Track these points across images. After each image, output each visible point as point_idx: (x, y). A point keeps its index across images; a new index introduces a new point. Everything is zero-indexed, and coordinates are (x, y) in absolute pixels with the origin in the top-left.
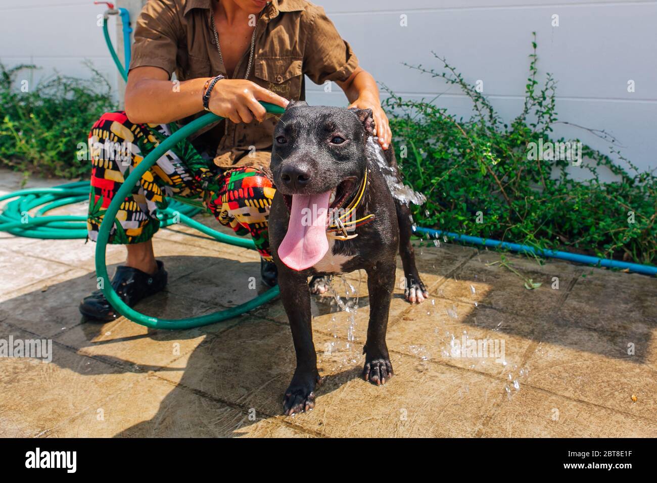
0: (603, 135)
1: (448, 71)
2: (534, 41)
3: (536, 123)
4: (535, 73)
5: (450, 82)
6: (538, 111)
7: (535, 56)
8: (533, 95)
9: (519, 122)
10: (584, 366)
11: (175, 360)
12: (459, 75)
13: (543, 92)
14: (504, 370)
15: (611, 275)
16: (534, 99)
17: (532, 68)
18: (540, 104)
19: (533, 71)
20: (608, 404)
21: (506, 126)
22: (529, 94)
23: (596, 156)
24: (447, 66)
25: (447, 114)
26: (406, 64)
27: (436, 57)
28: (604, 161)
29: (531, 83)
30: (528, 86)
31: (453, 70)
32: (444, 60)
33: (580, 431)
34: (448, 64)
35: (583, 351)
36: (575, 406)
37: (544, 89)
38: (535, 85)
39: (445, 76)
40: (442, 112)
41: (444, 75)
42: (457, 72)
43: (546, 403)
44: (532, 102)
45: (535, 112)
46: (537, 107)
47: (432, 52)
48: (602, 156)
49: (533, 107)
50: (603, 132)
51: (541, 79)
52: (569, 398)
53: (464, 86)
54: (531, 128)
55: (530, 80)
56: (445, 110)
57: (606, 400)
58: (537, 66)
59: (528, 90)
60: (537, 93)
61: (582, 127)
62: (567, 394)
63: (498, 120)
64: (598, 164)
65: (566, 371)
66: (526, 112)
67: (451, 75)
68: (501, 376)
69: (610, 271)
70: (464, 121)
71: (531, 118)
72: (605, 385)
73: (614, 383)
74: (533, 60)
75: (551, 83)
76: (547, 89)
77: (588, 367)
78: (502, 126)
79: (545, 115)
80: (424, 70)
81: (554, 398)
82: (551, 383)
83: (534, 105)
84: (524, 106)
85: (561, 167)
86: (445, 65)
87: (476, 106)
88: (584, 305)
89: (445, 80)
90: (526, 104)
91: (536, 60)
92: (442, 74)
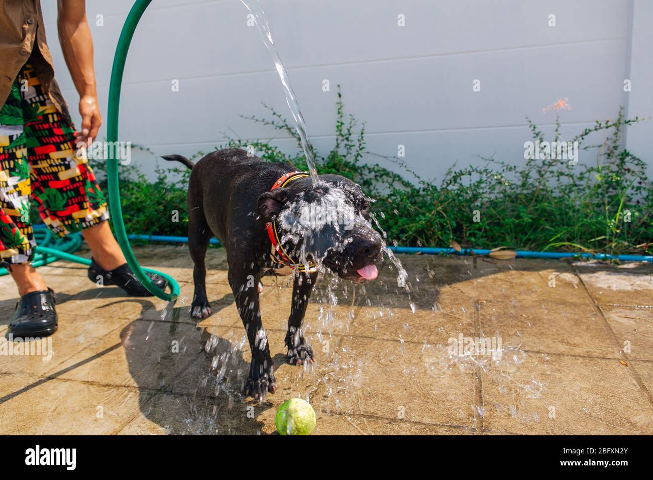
0: (395, 160)
1: (275, 118)
2: (338, 91)
3: (345, 154)
4: (341, 117)
5: (278, 128)
6: (346, 145)
7: (340, 103)
8: (342, 133)
9: (334, 154)
10: (396, 317)
11: (63, 362)
12: (285, 121)
13: (349, 130)
14: (338, 329)
15: (408, 257)
16: (343, 136)
17: (339, 113)
18: (347, 139)
19: (340, 115)
20: (415, 340)
21: (323, 159)
22: (338, 133)
23: (391, 175)
24: (274, 114)
25: (277, 151)
26: (242, 116)
27: (266, 107)
28: (397, 179)
29: (339, 124)
30: (338, 127)
31: (279, 116)
32: (272, 109)
33: (397, 359)
34: (275, 111)
35: (395, 308)
36: (391, 344)
37: (349, 127)
38: (343, 126)
39: (275, 123)
40: (273, 149)
41: (273, 123)
42: (283, 118)
43: (371, 345)
44: (341, 138)
45: (344, 145)
46: (346, 142)
47: (262, 103)
48: (395, 175)
49: (343, 142)
50: (395, 157)
51: (346, 120)
52: (387, 340)
53: (289, 129)
54: (343, 158)
55: (338, 122)
56: (276, 148)
57: (413, 336)
58: (343, 111)
59: (336, 129)
60: (345, 131)
61: (379, 155)
62: (385, 337)
63: (317, 155)
64: (393, 181)
65: (383, 323)
66: (338, 146)
67: (279, 122)
68: (336, 333)
69: (408, 255)
70: (291, 158)
71: (342, 151)
72: (412, 327)
73: (417, 325)
74: (339, 107)
75: (353, 122)
76: (351, 127)
77: (398, 318)
78: (320, 159)
79: (352, 148)
80: (257, 120)
81: (376, 341)
82: (373, 332)
83: (343, 140)
84: (336, 142)
85: (366, 186)
86: (272, 113)
87: (299, 144)
88: (391, 278)
89: (274, 127)
90: (337, 140)
91: (341, 107)
92: (271, 123)
